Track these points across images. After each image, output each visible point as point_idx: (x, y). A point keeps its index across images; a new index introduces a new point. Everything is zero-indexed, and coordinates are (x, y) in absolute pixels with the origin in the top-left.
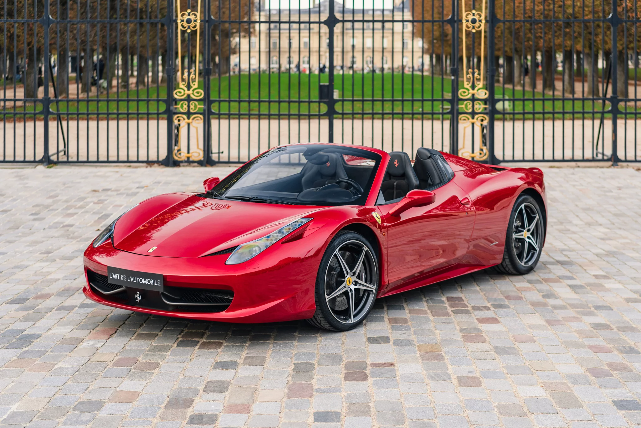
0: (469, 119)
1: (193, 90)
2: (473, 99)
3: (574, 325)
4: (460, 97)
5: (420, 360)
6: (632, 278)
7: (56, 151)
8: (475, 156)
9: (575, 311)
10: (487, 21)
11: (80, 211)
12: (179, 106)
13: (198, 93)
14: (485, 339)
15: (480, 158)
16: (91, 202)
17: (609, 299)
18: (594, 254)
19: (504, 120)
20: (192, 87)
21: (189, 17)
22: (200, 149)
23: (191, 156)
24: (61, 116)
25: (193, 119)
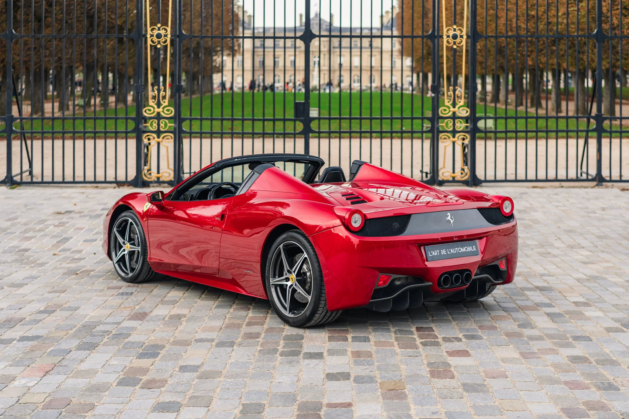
0: (449, 138)
1: (163, 108)
2: (454, 117)
3: (550, 358)
4: (441, 115)
5: (381, 399)
6: (613, 305)
7: (19, 172)
8: (456, 176)
9: (552, 342)
10: (468, 37)
11: (39, 235)
12: (148, 125)
13: (168, 110)
14: (453, 374)
15: (461, 178)
16: (51, 225)
17: (588, 328)
18: (575, 279)
19: (486, 138)
20: (162, 105)
21: (159, 32)
22: (171, 169)
23: (162, 177)
24: (26, 135)
25: (163, 138)
